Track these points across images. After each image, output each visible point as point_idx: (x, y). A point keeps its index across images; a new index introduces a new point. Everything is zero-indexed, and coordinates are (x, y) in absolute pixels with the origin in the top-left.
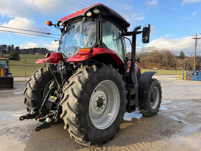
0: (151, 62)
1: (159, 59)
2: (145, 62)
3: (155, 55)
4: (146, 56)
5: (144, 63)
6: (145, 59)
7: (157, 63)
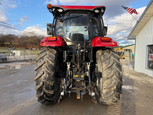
0: (32, 44)
1: (37, 42)
2: (27, 43)
3: (34, 39)
4: (28, 38)
5: (26, 45)
6: (27, 42)
7: (36, 45)
